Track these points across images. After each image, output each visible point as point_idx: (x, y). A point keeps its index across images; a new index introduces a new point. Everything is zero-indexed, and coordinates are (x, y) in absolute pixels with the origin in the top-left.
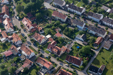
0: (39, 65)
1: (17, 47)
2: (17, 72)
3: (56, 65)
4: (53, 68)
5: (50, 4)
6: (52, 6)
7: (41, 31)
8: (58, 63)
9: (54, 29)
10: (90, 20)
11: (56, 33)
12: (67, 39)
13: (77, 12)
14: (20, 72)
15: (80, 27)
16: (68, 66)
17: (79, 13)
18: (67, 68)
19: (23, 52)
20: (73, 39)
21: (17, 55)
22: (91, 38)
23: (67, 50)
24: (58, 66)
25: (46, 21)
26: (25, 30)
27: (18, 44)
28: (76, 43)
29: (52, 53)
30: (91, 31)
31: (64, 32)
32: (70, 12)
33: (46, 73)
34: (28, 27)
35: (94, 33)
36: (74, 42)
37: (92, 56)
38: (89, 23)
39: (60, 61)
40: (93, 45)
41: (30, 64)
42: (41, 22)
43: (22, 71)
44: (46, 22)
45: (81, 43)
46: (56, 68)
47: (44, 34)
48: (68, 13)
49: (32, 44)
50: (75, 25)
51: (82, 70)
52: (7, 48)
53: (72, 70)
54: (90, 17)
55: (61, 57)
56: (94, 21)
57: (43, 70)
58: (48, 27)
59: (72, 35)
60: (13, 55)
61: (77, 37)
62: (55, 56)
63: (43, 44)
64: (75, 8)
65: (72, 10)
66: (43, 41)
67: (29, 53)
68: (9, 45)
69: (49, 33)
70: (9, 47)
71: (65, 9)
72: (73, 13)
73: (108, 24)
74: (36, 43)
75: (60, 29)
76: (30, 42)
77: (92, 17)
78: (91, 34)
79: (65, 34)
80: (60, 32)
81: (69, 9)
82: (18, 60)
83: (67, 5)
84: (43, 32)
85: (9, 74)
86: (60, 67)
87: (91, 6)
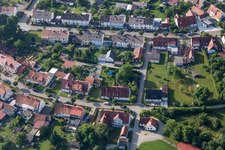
0: (60, 118)
1: (8, 102)
2: (30, 139)
3: (89, 109)
4: (87, 115)
5: (28, 23)
6: (33, 24)
7: (36, 66)
8: (91, 105)
9: (56, 58)
10: (108, 28)
11: (63, 62)
12: (85, 66)
13: (79, 22)
14: (35, 137)
15: (96, 42)
16: (109, 105)
17: (85, 23)
18: (109, 107)
19: (25, 106)
20: (96, 63)
21: (16, 114)
22: (123, 53)
23: (95, 82)
24: (94, 109)
25: (35, 50)
26: (7, 74)
27: (7, 97)
28: (104, 68)
29: (74, 93)
30: (119, 44)
31: (75, 56)
32: (69, 26)
33: (80, 125)
34: (11, 66)
35: (124, 45)
36: (99, 67)
37: (139, 79)
38: (108, 33)
39: (92, 101)
40: (131, 63)
41: (46, 120)
42: (29, 53)
43: (38, 134)
44: (37, 51)
45: (112, 66)
46: (92, 113)
47: (43, 70)
48: (66, 29)
49: (31, 90)
50: (88, 42)
51: (134, 102)
53: (118, 107)
54: (105, 24)
55: (90, 94)
56: (114, 29)
57: (72, 122)
58: (44, 57)
59: (90, 58)
60: (7, 116)
61: (100, 59)
62: (81, 97)
63: (50, 85)
64: (75, 17)
65: (71, 22)
66: (48, 80)
67: (36, 103)
69: (52, 66)
71: (58, 24)
72: (74, 26)
73: (139, 27)
74: (37, 88)
75: (67, 55)
76: (27, 88)
77: (109, 24)
78: (121, 49)
79: (79, 60)
80: (69, 60)
81: (64, 21)
82: (22, 121)
83: (59, 17)
84: (40, 67)
85: (18, 146)
86: (97, 110)
87: (97, 8)
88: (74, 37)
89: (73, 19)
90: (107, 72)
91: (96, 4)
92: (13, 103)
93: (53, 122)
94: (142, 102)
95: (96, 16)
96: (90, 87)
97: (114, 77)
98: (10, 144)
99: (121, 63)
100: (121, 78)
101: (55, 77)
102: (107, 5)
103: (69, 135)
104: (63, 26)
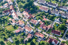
0: (36, 36)
1: (22, 27)
2: (25, 41)
3: (46, 36)
4: (45, 37)
5: (37, 3)
6: (38, 4)
7: (34, 18)
8: (47, 34)
9: (42, 16)
10: (61, 10)
11: (43, 18)
12: (50, 21)
13: (53, 6)
15: (56, 14)
16: (53, 36)
17: (55, 7)
18: (53, 37)
19: (26, 30)
20: (54, 21)
21: (23, 32)
22: (63, 20)
23: (51, 27)
24: (47, 36)
26: (25, 18)
27: (22, 26)
28: (55, 23)
29: (43, 29)
30: (63, 16)
31: (48, 17)
32: (49, 7)
33: (41, 40)
34: (27, 16)
35: (65, 17)
36: (54, 22)
37: (66, 30)
38: (61, 12)
39: (48, 33)
40: (65, 24)
41: (32, 36)
42: (34, 13)
43: (27, 40)
44: (37, 13)
45: (58, 23)
46: (46, 37)
47: (36, 19)
48: (48, 7)
49: (30, 25)
50: (53, 13)
52: (16, 28)
53: (56, 38)
54: (61, 9)
55: (48, 31)
56: (63, 11)
57: (39, 39)
58: (38, 15)
59: (52, 19)
60: (20, 32)
62: (45, 31)
63: (37, 25)
64: (52, 4)
65: (50, 6)
66: (37, 23)
67: (30, 30)
68: (17, 27)
69: (39, 19)
70: (17, 28)
71: (46, 5)
72: (51, 7)
74: (32, 25)
75: (45, 16)
76: (29, 24)
77: (62, 9)
78: (63, 18)
79: (48, 19)
80: (46, 18)
81: (48, 5)
82: (24, 35)
83: (47, 3)
84: (36, 18)
85: (20, 42)
86: (49, 37)
87: (60, 3)
88: (50, 11)
89: (51, 5)
90: (56, 25)
91: (61, 1)
92: (24, 28)
93: (33, 37)
94: (64, 38)
95: (59, 5)
96: (49, 28)
97: (58, 27)
98: (18, 41)
99: (62, 23)
100: (60, 28)
101: (39, 23)
102: (64, 2)
103: (37, 43)
104: (48, 6)
